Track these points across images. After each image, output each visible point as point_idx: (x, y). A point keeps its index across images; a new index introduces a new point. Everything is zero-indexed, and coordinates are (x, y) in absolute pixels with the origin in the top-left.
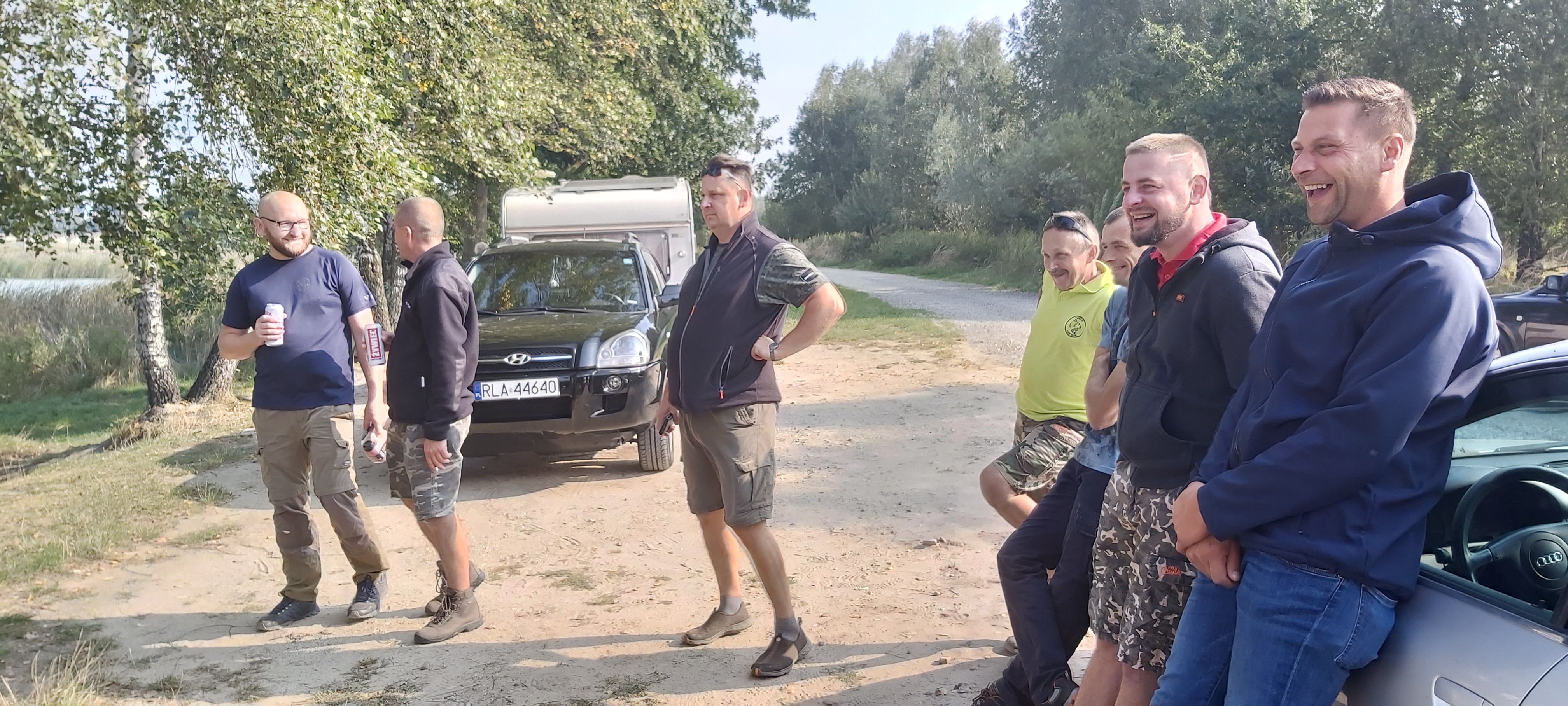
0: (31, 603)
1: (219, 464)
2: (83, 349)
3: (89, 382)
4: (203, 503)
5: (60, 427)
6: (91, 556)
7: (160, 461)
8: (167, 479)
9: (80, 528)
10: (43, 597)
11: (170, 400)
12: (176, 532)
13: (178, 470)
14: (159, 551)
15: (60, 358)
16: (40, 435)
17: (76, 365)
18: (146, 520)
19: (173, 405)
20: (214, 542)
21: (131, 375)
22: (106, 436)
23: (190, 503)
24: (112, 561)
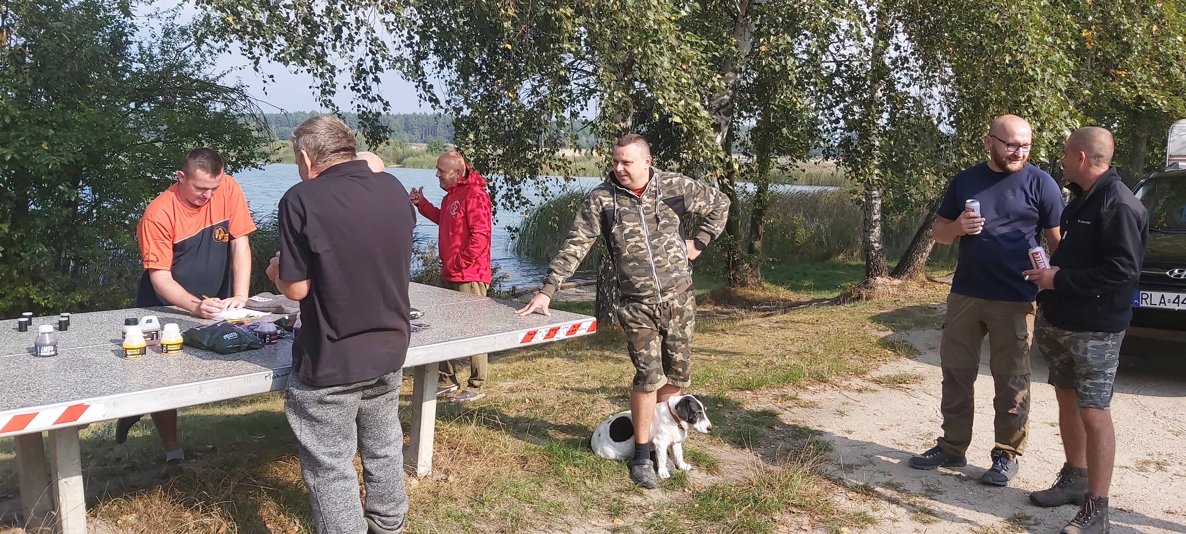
0: (779, 404)
1: (912, 327)
2: (827, 233)
3: (828, 256)
4: (898, 354)
5: (807, 283)
6: (821, 379)
7: (870, 318)
8: (874, 333)
9: (815, 357)
10: (787, 401)
11: (880, 275)
12: (879, 373)
13: (882, 327)
14: (865, 384)
15: (812, 238)
16: (795, 288)
17: (821, 243)
18: (858, 359)
19: (882, 279)
20: (904, 385)
21: (855, 254)
22: (836, 294)
23: (889, 352)
24: (834, 385)
